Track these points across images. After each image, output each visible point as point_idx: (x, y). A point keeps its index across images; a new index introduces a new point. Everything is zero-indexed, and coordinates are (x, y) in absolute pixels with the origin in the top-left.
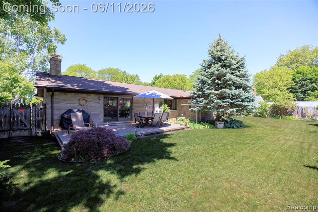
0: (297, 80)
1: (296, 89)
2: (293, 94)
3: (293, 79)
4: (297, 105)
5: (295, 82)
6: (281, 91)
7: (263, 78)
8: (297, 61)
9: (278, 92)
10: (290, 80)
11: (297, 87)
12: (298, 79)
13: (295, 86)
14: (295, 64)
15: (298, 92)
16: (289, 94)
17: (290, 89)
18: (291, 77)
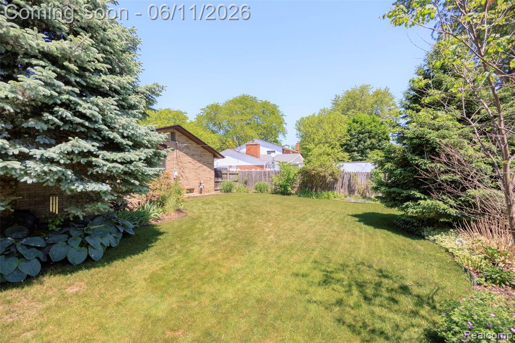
0: (353, 133)
1: (351, 147)
2: (348, 154)
3: (349, 131)
4: (342, 169)
5: (351, 135)
6: (332, 148)
7: (310, 126)
8: (355, 107)
9: (328, 150)
10: (345, 132)
11: (353, 143)
12: (355, 130)
13: (350, 141)
14: (353, 110)
15: (354, 151)
16: (342, 154)
17: (344, 145)
18: (346, 126)
